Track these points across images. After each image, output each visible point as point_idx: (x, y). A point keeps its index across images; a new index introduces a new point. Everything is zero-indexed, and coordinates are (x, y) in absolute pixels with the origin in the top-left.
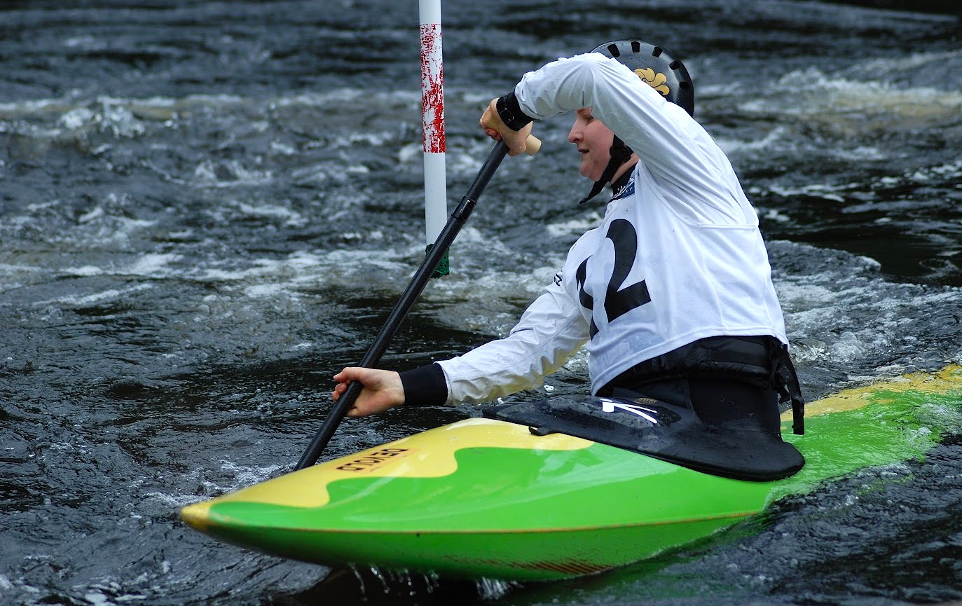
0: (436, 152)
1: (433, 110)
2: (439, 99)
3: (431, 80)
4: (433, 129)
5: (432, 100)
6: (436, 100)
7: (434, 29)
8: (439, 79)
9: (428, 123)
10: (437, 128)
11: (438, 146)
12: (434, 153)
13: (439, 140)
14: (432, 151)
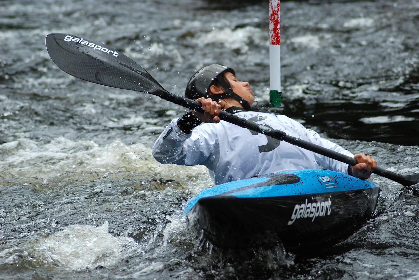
0: (274, 44)
1: (273, 23)
3: (272, 8)
4: (273, 33)
6: (275, 18)
8: (276, 8)
9: (271, 30)
10: (275, 32)
11: (275, 41)
14: (272, 44)
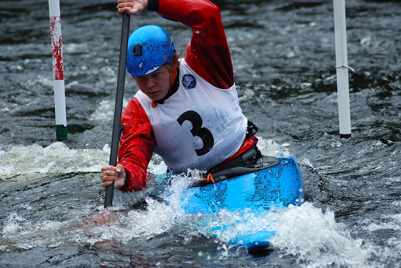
1: (56, 59)
2: (59, 53)
3: (54, 44)
4: (56, 68)
5: (55, 54)
6: (57, 54)
7: (55, 19)
8: (58, 44)
9: (54, 65)
10: (58, 68)
11: (59, 77)
12: (57, 80)
13: (59, 74)
14: (56, 79)
